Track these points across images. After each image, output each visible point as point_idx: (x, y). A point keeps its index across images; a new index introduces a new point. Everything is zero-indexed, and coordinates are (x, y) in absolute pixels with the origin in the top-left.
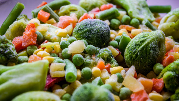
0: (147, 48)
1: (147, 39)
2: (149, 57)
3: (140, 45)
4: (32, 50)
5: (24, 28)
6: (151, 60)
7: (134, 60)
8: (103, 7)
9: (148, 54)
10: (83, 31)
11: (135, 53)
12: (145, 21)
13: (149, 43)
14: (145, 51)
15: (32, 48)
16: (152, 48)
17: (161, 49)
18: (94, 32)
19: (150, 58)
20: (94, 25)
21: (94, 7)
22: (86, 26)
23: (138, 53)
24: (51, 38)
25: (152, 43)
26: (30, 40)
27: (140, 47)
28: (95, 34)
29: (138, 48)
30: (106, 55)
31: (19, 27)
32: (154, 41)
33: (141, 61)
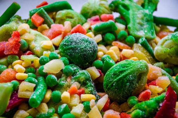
0: (123, 80)
1: (127, 70)
2: (124, 89)
3: (118, 76)
4: (11, 60)
5: (11, 33)
6: (126, 92)
7: (109, 89)
8: (103, 16)
9: (123, 86)
10: (67, 47)
11: (111, 83)
12: (142, 40)
13: (127, 75)
14: (121, 83)
15: (13, 58)
16: (129, 81)
17: (139, 82)
18: (77, 51)
19: (125, 91)
20: (79, 44)
21: (95, 13)
22: (71, 42)
23: (114, 83)
24: (34, 50)
25: (130, 76)
26: (12, 50)
27: (117, 77)
28: (78, 53)
29: (115, 78)
30: (82, 79)
31: (6, 32)
32: (134, 73)
33: (115, 92)
